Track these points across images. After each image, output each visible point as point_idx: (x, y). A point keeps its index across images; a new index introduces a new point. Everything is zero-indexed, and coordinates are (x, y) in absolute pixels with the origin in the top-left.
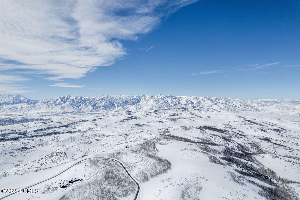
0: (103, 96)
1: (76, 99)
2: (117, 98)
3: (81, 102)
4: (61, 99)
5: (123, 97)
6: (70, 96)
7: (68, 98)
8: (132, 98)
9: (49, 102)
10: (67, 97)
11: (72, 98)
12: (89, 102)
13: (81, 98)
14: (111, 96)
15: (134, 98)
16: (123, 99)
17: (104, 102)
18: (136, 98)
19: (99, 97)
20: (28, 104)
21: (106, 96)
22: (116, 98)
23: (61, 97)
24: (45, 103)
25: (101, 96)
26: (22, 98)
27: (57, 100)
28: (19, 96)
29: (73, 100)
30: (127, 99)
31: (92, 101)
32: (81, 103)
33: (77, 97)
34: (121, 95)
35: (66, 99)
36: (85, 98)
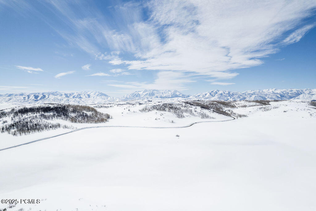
0: (253, 91)
1: (224, 93)
2: (270, 92)
3: (229, 96)
4: (210, 94)
5: (278, 91)
6: (218, 91)
7: (216, 93)
8: (290, 92)
9: (199, 96)
10: (216, 91)
11: (220, 92)
12: (237, 96)
13: (229, 92)
14: (264, 90)
15: (293, 92)
16: (277, 93)
17: (253, 96)
18: (296, 92)
19: (249, 92)
20: (182, 98)
21: (258, 90)
22: (268, 93)
23: (210, 92)
24: (196, 97)
25: (251, 91)
26: (178, 94)
27: (206, 94)
28: (176, 91)
29: (221, 94)
30: (283, 93)
31: (241, 95)
32: (229, 98)
33: (225, 91)
34: (275, 90)
35: (215, 93)
36: (233, 93)
